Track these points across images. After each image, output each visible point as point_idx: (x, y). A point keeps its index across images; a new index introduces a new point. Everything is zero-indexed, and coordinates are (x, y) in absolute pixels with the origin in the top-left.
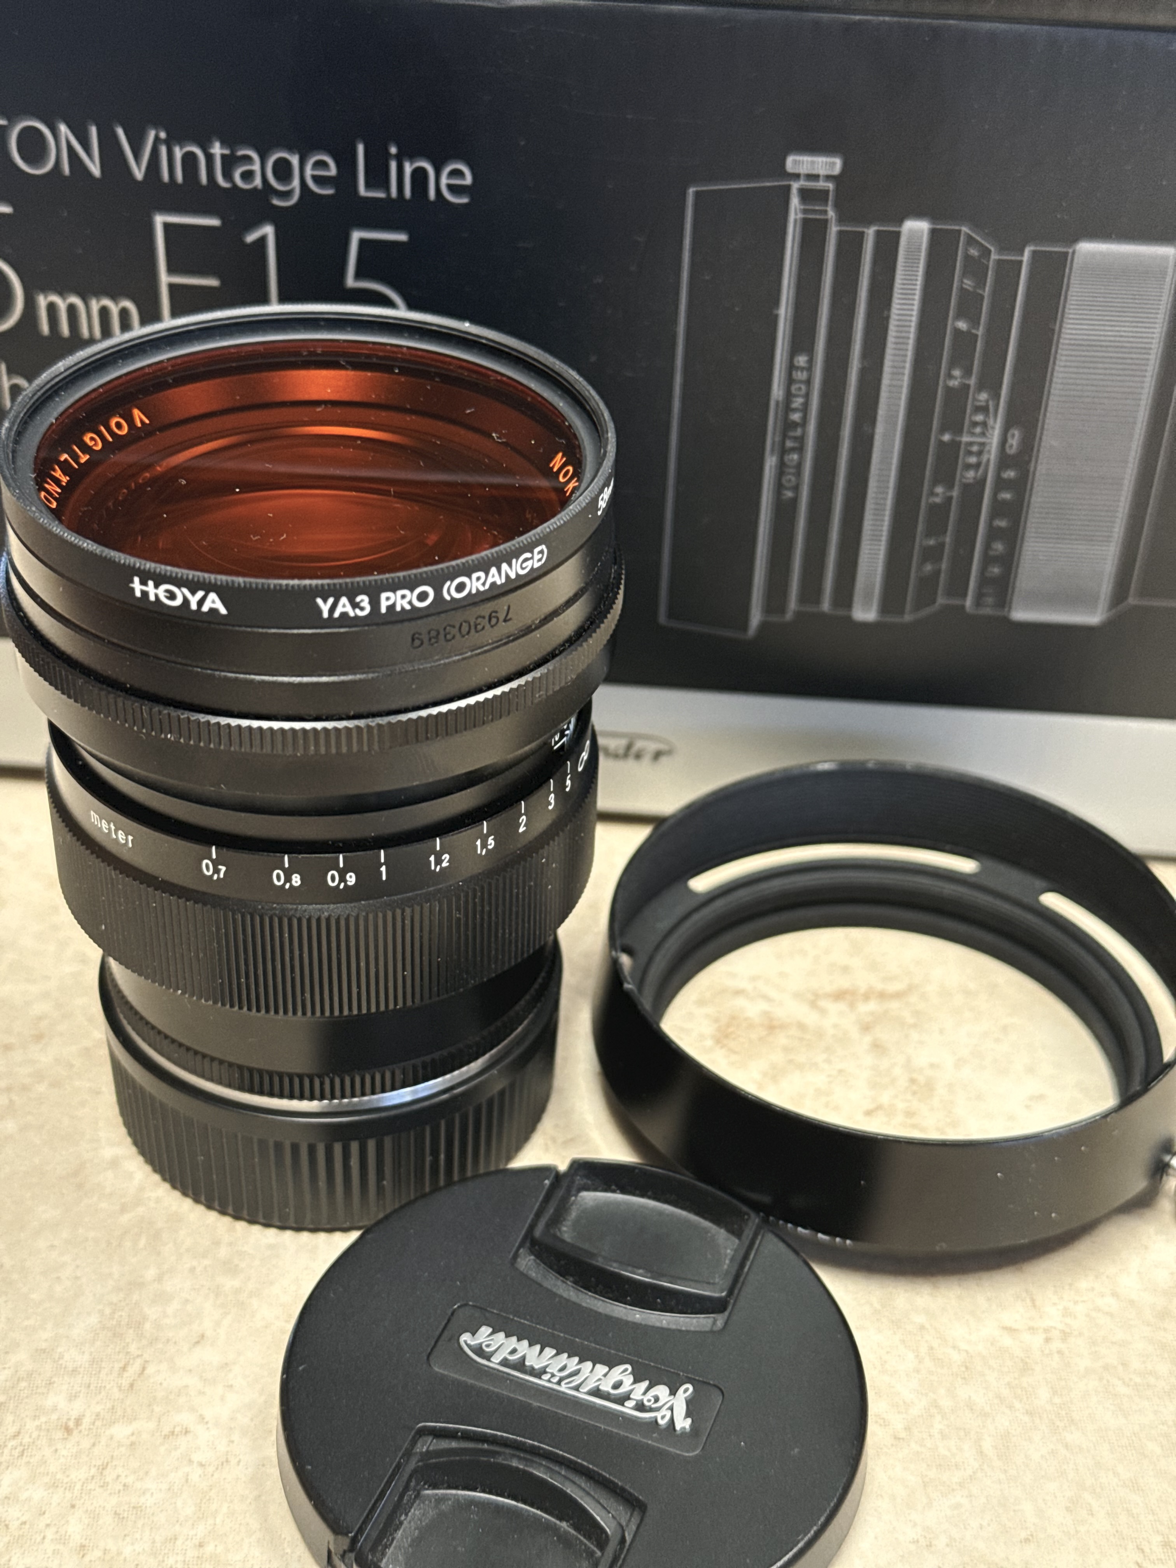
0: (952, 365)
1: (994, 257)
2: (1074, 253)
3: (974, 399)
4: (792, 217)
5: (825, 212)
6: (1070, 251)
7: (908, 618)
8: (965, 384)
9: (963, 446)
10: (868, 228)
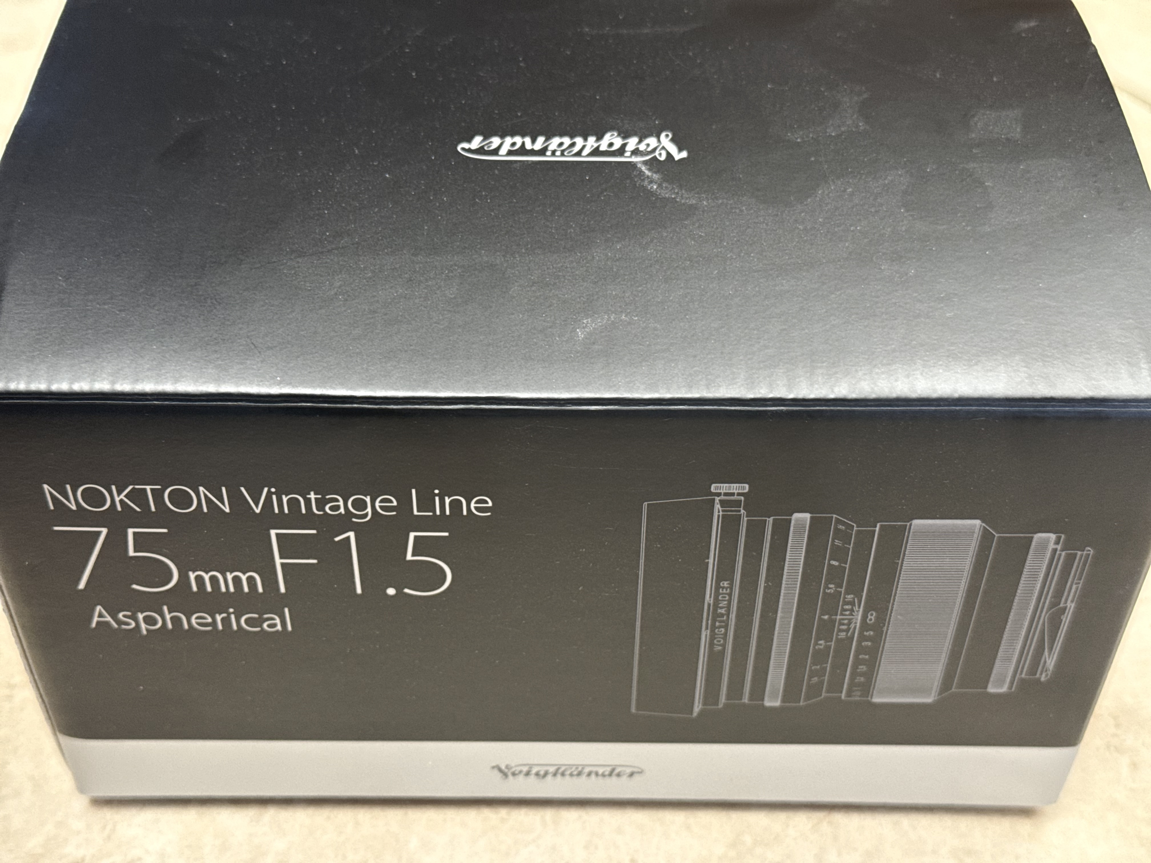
0: (828, 582)
1: (855, 528)
2: (911, 525)
3: (845, 598)
4: (716, 514)
5: (740, 511)
6: (908, 524)
7: (801, 704)
8: (838, 591)
9: (838, 621)
10: (769, 518)
